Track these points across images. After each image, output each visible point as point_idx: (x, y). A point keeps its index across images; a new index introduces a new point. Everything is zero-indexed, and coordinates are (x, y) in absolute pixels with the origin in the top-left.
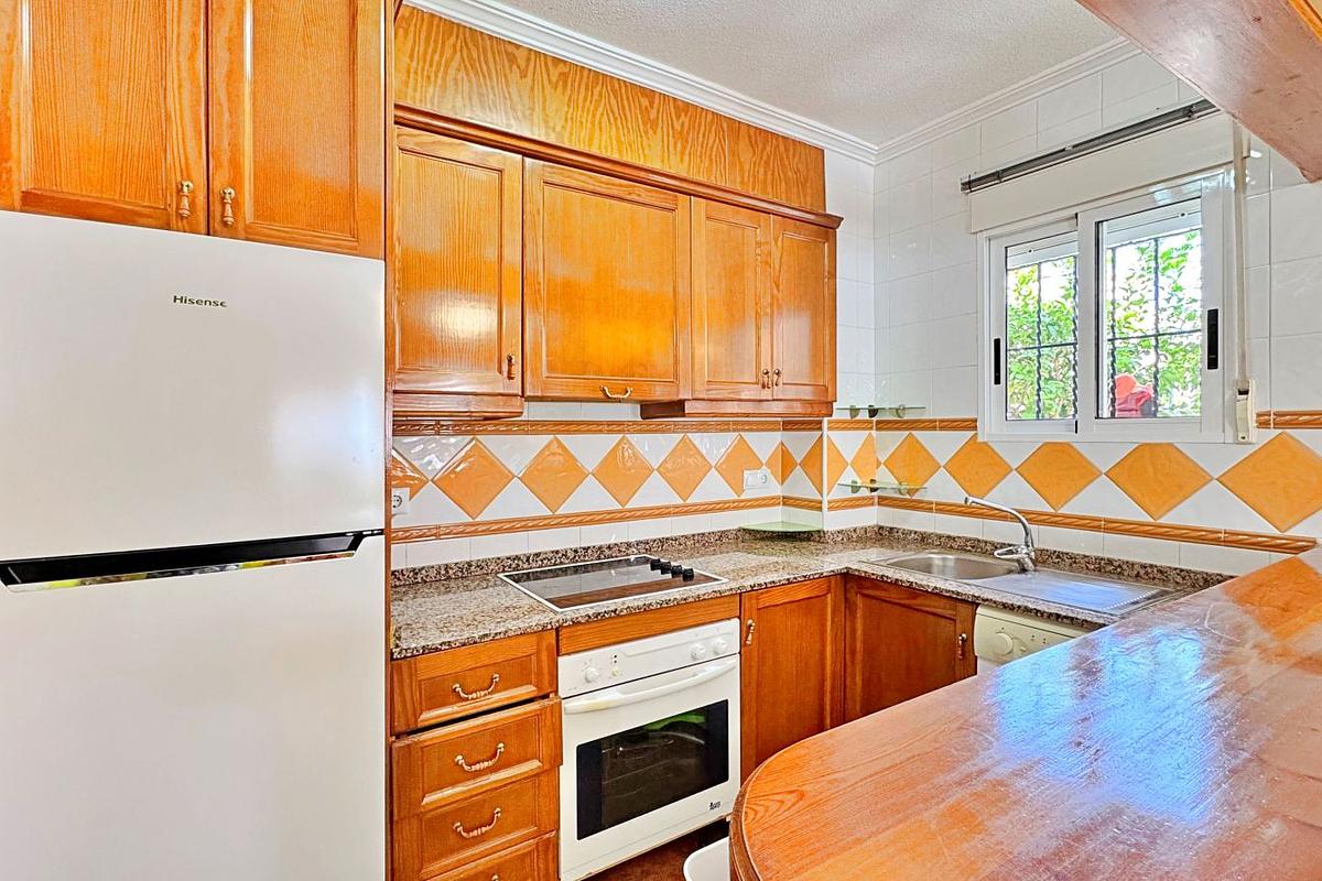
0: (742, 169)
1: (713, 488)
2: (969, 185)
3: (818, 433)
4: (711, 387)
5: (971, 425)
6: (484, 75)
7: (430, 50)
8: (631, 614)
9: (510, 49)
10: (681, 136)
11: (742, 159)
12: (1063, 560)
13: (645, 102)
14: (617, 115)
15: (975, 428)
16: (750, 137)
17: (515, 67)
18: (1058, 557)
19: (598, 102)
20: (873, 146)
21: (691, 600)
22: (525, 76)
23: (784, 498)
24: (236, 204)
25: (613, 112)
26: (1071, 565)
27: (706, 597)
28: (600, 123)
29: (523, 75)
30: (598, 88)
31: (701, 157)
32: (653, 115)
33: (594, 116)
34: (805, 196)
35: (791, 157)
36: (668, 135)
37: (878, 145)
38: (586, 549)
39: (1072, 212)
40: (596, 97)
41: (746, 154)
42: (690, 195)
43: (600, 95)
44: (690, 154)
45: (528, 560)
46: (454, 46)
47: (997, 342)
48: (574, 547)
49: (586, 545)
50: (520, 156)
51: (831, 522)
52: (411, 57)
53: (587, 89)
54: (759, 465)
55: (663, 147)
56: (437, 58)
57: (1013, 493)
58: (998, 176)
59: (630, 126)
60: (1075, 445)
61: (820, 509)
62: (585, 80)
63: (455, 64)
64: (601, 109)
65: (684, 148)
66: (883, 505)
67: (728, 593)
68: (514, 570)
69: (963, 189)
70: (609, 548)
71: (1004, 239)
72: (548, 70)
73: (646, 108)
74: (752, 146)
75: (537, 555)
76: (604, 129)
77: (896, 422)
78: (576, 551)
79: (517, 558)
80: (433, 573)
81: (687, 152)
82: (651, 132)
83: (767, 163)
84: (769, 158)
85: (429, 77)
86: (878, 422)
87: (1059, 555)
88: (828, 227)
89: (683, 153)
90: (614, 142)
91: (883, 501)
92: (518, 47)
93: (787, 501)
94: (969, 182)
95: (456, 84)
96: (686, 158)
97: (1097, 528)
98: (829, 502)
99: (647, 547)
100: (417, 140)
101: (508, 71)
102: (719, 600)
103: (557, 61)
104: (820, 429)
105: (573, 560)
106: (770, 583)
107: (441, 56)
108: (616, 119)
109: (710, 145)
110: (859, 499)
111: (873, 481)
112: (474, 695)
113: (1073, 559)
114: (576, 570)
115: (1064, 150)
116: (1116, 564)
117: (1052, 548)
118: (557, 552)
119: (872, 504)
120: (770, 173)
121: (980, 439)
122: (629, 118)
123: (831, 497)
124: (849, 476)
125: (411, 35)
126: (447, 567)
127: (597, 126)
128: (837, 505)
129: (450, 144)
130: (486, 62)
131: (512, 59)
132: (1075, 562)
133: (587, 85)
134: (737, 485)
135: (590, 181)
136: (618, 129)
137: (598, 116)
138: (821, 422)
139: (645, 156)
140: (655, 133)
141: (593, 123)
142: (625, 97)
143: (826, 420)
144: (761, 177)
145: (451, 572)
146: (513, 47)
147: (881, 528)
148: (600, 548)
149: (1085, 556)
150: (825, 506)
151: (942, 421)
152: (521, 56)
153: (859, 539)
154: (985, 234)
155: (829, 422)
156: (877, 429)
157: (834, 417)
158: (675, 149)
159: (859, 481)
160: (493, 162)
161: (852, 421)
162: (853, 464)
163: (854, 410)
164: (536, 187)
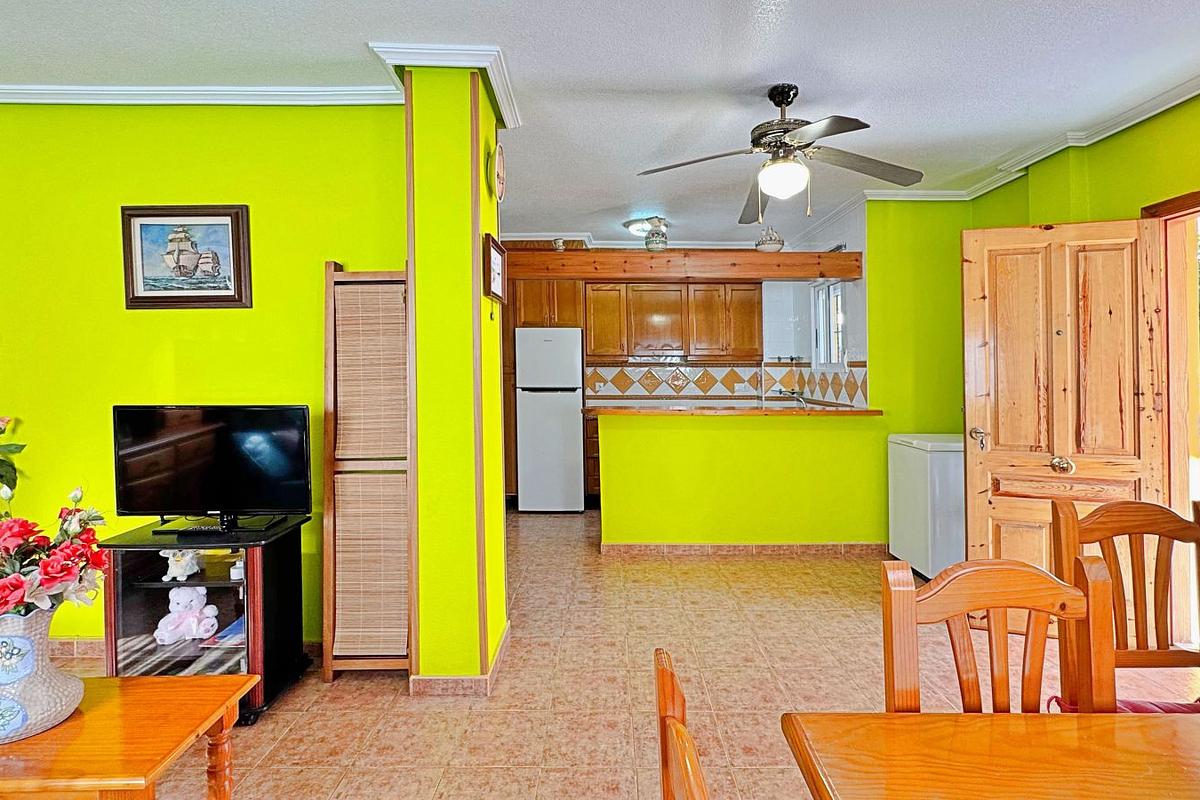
4: (697, 351)
15: (811, 367)
24: (554, 319)
47: (816, 331)
86: (796, 364)
98: (766, 397)
104: (761, 367)
111: (791, 390)
123: (766, 395)
134: (731, 389)
143: (762, 363)
150: (763, 399)
156: (796, 367)
157: (764, 362)
159: (783, 390)
160: (617, 288)
161: (779, 364)
162: (781, 382)
163: (779, 359)
164: (630, 292)
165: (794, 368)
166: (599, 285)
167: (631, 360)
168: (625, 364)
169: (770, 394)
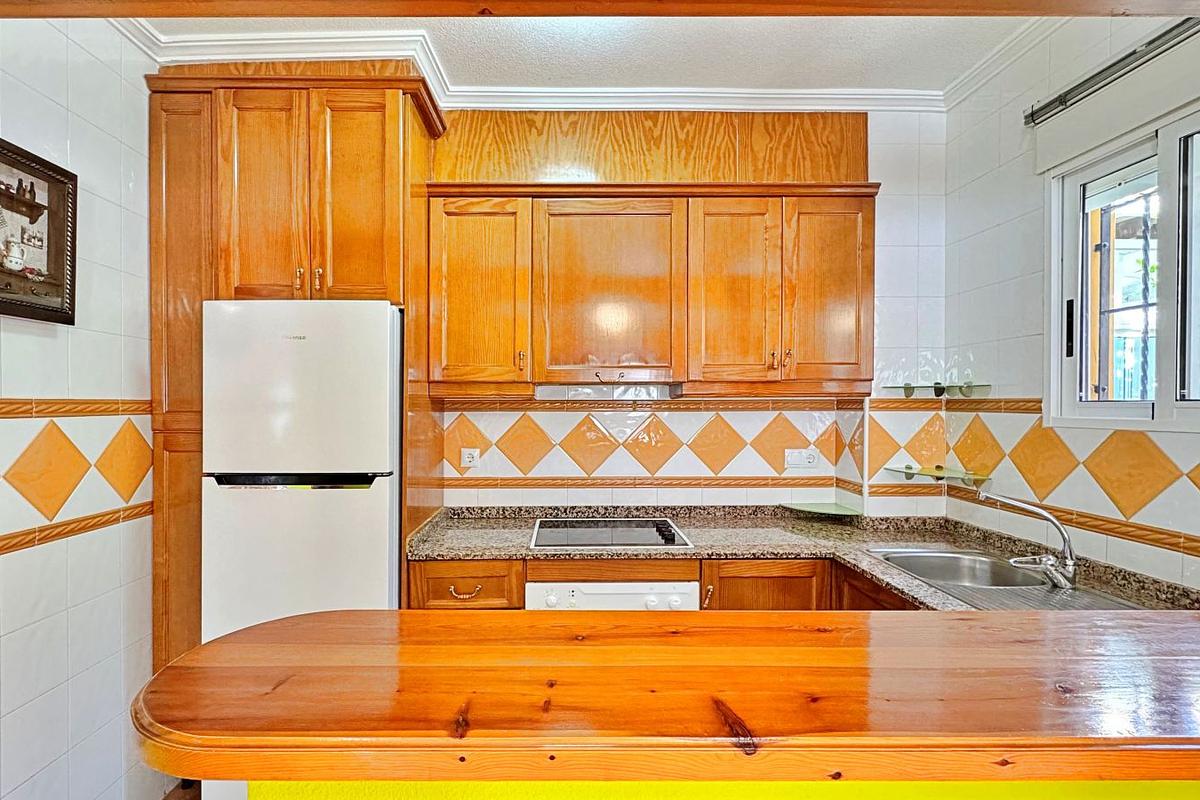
0: (755, 159)
1: (748, 463)
2: (1033, 117)
3: (860, 413)
4: (706, 370)
5: (1034, 406)
6: (509, 142)
7: (472, 136)
8: (584, 559)
9: (530, 116)
10: (688, 144)
11: (756, 149)
12: (1129, 583)
13: (648, 124)
14: (621, 142)
15: (1039, 410)
16: (766, 125)
17: (534, 130)
18: (1124, 578)
19: (604, 136)
20: (935, 93)
21: (641, 557)
22: (542, 134)
23: (837, 479)
24: (322, 277)
25: (617, 141)
26: (1138, 590)
27: (658, 556)
28: (605, 153)
29: (540, 133)
30: (604, 125)
31: (707, 158)
32: (656, 133)
33: (600, 149)
34: (837, 168)
35: (819, 131)
36: (672, 146)
37: (941, 90)
38: (616, 508)
39: (1151, 128)
40: (602, 132)
41: (760, 143)
42: (688, 197)
43: (606, 129)
44: (695, 158)
45: (565, 511)
46: (489, 128)
47: (1070, 304)
48: (605, 505)
49: (615, 505)
50: (530, 199)
51: (873, 508)
52: (459, 147)
53: (594, 129)
54: (806, 444)
55: (666, 159)
56: (476, 141)
57: (1081, 492)
58: (1062, 101)
59: (633, 148)
60: (1150, 434)
61: (860, 493)
62: (592, 122)
63: (489, 141)
64: (606, 141)
65: (688, 154)
66: (953, 496)
67: (681, 557)
68: (554, 517)
69: (1026, 123)
70: (637, 509)
71: (1080, 175)
72: (560, 123)
73: (650, 128)
74: (769, 134)
75: (573, 508)
76: (609, 158)
77: (964, 401)
78: (606, 509)
79: (557, 508)
80: (494, 512)
81: (692, 157)
82: (653, 147)
83: (787, 145)
84: (790, 140)
85: (470, 157)
86: (948, 402)
87: (1126, 576)
88: (864, 196)
89: (686, 159)
90: (618, 166)
91: (953, 491)
92: (536, 113)
93: (840, 483)
94: (1032, 114)
95: (489, 156)
96: (691, 163)
97: (1174, 547)
98: (871, 487)
99: (674, 512)
100: (456, 205)
101: (528, 134)
102: (670, 562)
103: (568, 113)
104: (862, 409)
105: (604, 515)
106: (732, 554)
107: (479, 139)
108: (619, 146)
109: (718, 144)
110: (913, 486)
111: (939, 468)
112: (462, 597)
113: (1141, 582)
114: (606, 524)
115: (1134, 52)
116: (1194, 597)
117: (1119, 565)
118: (590, 508)
119: (940, 494)
120: (790, 156)
121: (1045, 425)
122: (632, 140)
123: (873, 481)
124: (901, 461)
125: (459, 132)
126: (504, 509)
127: (602, 157)
128: (879, 491)
129: (478, 203)
130: (511, 132)
131: (531, 124)
132: (1143, 588)
133: (594, 126)
134: (777, 462)
135: (588, 206)
136: (621, 154)
137: (603, 149)
138: (862, 402)
139: (647, 171)
140: (658, 148)
141: (598, 155)
142: (629, 125)
143: (867, 399)
144: (780, 159)
145: (507, 513)
146: (533, 115)
147: (947, 521)
148: (628, 508)
149: (1155, 582)
150: (866, 490)
151: (1007, 401)
152: (538, 120)
153: (913, 530)
154: (1053, 173)
155: (870, 401)
156: (947, 409)
157: (872, 397)
158: (679, 157)
159: (916, 467)
160: (509, 208)
161: (908, 400)
162: (909, 448)
163: (909, 389)
164: (542, 220)
165: (943, 413)
166: (463, 201)
167: (541, 393)
168: (528, 403)
169: (881, 478)
